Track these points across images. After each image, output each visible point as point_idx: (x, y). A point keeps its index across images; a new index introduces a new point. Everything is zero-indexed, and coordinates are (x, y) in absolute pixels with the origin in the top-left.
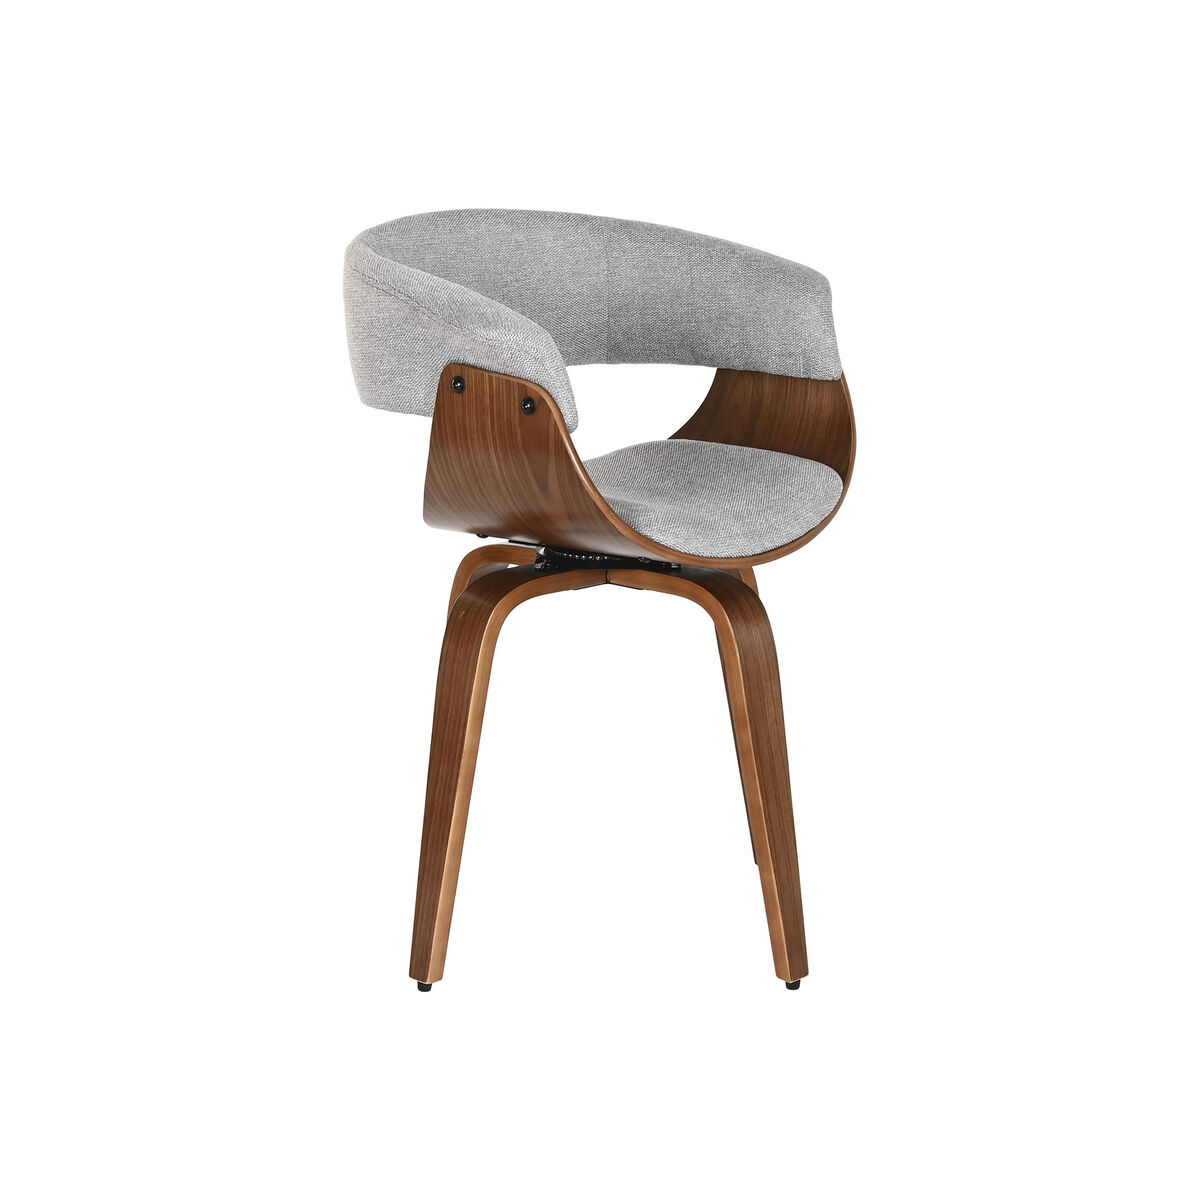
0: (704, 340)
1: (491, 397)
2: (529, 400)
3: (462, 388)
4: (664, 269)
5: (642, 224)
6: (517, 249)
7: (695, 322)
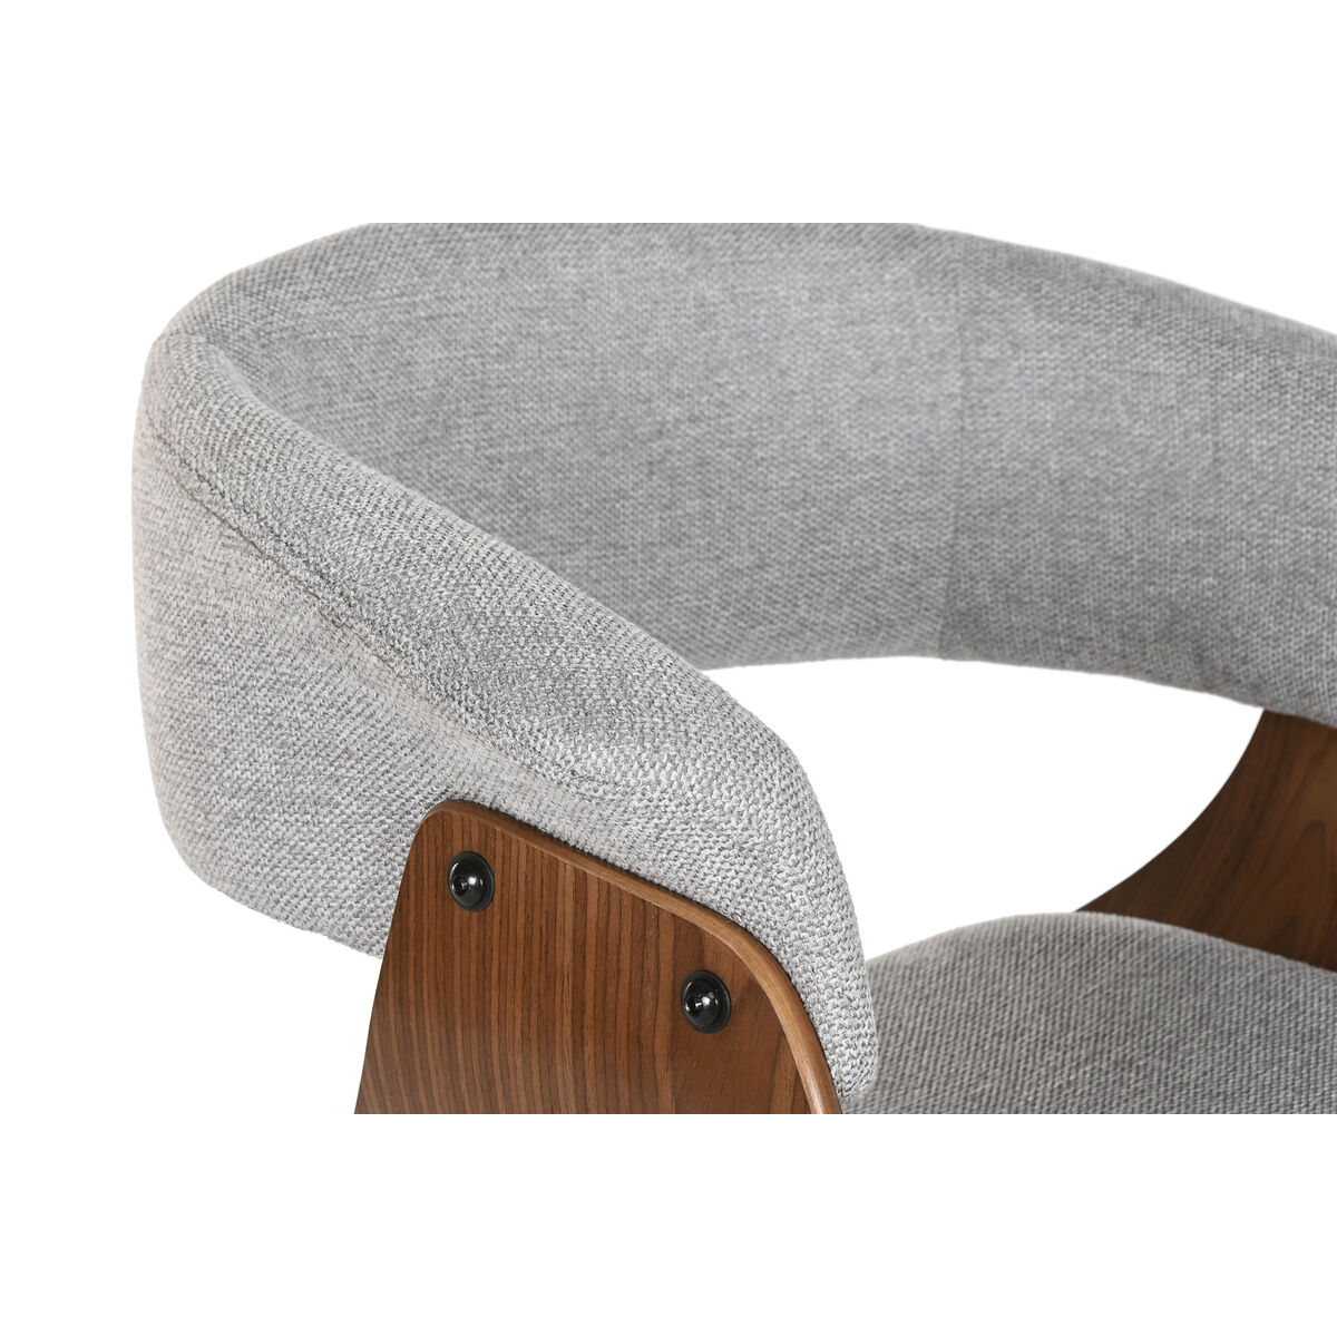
0: (1238, 631)
1: (579, 946)
2: (707, 981)
3: (484, 892)
4: (1133, 410)
5: (1074, 264)
6: (702, 325)
7: (1216, 574)
